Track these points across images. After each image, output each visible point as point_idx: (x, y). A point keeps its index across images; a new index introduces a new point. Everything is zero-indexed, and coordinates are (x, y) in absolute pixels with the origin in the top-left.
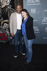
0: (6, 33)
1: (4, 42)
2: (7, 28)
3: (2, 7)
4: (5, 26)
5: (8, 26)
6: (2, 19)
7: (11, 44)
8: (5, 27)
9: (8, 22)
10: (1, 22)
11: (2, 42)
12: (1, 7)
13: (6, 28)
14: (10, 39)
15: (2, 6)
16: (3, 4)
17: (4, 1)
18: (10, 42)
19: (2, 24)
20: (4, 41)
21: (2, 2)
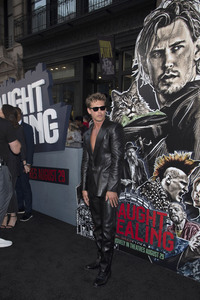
0: (171, 214)
1: (154, 254)
2: (180, 194)
3: (170, 90)
4: (172, 182)
5: (185, 184)
6: (162, 144)
7: (186, 275)
8: (168, 184)
9: (187, 162)
10: (154, 158)
11: (141, 249)
12: (165, 87)
13: (174, 189)
14: (185, 250)
15: (169, 85)
16: (175, 77)
17: (181, 63)
18: (182, 265)
19: (156, 166)
20: (154, 250)
21: (175, 64)
